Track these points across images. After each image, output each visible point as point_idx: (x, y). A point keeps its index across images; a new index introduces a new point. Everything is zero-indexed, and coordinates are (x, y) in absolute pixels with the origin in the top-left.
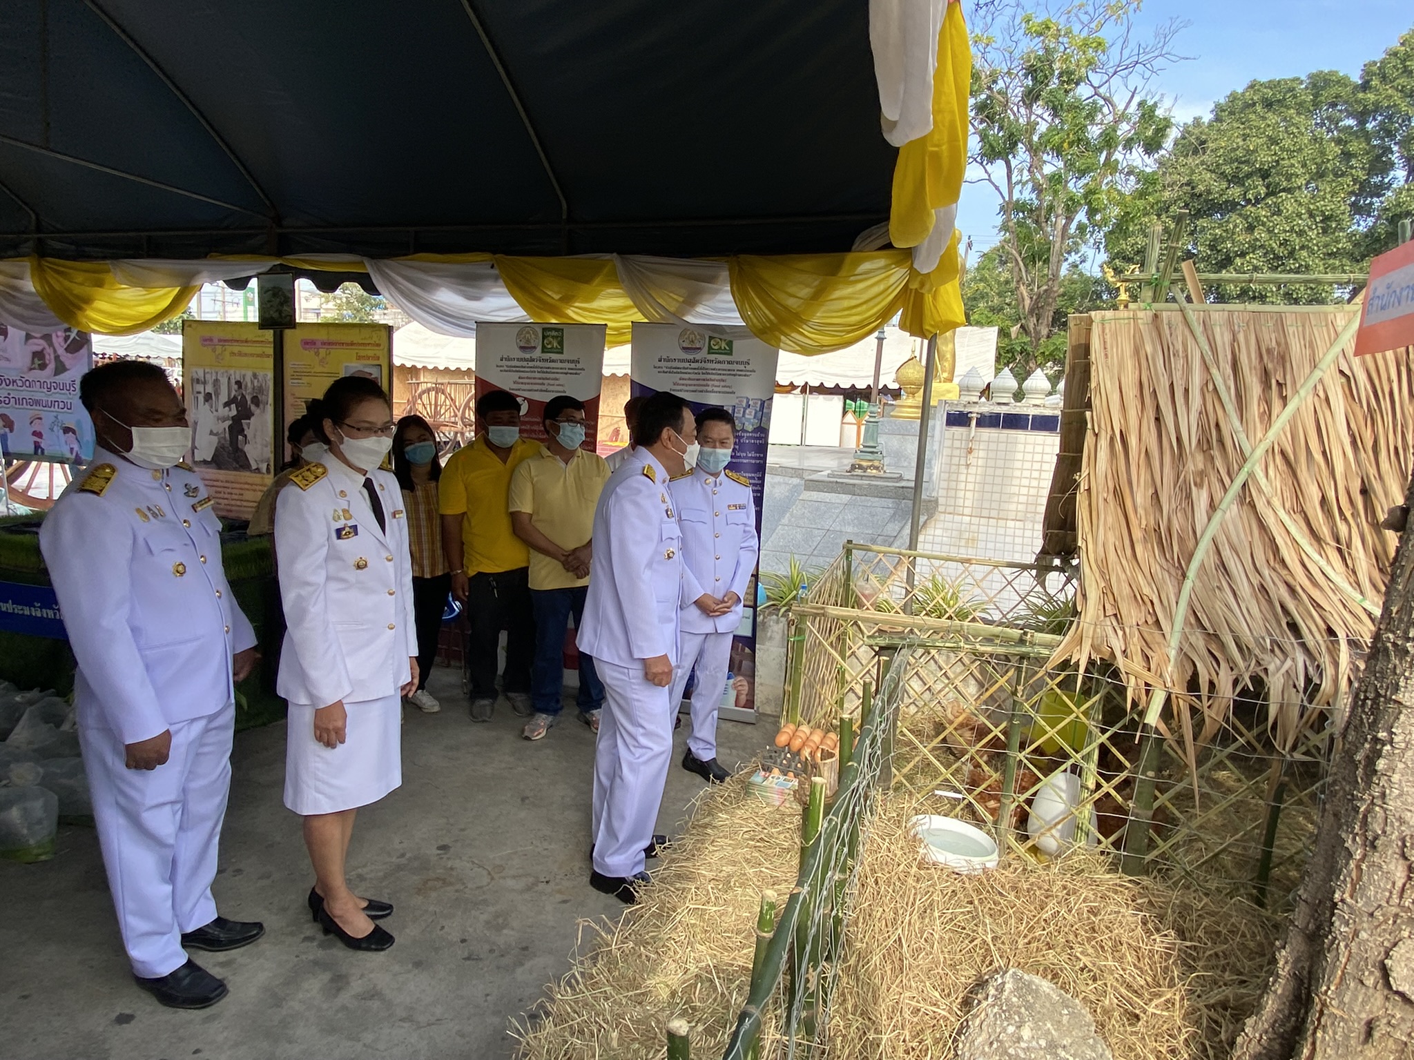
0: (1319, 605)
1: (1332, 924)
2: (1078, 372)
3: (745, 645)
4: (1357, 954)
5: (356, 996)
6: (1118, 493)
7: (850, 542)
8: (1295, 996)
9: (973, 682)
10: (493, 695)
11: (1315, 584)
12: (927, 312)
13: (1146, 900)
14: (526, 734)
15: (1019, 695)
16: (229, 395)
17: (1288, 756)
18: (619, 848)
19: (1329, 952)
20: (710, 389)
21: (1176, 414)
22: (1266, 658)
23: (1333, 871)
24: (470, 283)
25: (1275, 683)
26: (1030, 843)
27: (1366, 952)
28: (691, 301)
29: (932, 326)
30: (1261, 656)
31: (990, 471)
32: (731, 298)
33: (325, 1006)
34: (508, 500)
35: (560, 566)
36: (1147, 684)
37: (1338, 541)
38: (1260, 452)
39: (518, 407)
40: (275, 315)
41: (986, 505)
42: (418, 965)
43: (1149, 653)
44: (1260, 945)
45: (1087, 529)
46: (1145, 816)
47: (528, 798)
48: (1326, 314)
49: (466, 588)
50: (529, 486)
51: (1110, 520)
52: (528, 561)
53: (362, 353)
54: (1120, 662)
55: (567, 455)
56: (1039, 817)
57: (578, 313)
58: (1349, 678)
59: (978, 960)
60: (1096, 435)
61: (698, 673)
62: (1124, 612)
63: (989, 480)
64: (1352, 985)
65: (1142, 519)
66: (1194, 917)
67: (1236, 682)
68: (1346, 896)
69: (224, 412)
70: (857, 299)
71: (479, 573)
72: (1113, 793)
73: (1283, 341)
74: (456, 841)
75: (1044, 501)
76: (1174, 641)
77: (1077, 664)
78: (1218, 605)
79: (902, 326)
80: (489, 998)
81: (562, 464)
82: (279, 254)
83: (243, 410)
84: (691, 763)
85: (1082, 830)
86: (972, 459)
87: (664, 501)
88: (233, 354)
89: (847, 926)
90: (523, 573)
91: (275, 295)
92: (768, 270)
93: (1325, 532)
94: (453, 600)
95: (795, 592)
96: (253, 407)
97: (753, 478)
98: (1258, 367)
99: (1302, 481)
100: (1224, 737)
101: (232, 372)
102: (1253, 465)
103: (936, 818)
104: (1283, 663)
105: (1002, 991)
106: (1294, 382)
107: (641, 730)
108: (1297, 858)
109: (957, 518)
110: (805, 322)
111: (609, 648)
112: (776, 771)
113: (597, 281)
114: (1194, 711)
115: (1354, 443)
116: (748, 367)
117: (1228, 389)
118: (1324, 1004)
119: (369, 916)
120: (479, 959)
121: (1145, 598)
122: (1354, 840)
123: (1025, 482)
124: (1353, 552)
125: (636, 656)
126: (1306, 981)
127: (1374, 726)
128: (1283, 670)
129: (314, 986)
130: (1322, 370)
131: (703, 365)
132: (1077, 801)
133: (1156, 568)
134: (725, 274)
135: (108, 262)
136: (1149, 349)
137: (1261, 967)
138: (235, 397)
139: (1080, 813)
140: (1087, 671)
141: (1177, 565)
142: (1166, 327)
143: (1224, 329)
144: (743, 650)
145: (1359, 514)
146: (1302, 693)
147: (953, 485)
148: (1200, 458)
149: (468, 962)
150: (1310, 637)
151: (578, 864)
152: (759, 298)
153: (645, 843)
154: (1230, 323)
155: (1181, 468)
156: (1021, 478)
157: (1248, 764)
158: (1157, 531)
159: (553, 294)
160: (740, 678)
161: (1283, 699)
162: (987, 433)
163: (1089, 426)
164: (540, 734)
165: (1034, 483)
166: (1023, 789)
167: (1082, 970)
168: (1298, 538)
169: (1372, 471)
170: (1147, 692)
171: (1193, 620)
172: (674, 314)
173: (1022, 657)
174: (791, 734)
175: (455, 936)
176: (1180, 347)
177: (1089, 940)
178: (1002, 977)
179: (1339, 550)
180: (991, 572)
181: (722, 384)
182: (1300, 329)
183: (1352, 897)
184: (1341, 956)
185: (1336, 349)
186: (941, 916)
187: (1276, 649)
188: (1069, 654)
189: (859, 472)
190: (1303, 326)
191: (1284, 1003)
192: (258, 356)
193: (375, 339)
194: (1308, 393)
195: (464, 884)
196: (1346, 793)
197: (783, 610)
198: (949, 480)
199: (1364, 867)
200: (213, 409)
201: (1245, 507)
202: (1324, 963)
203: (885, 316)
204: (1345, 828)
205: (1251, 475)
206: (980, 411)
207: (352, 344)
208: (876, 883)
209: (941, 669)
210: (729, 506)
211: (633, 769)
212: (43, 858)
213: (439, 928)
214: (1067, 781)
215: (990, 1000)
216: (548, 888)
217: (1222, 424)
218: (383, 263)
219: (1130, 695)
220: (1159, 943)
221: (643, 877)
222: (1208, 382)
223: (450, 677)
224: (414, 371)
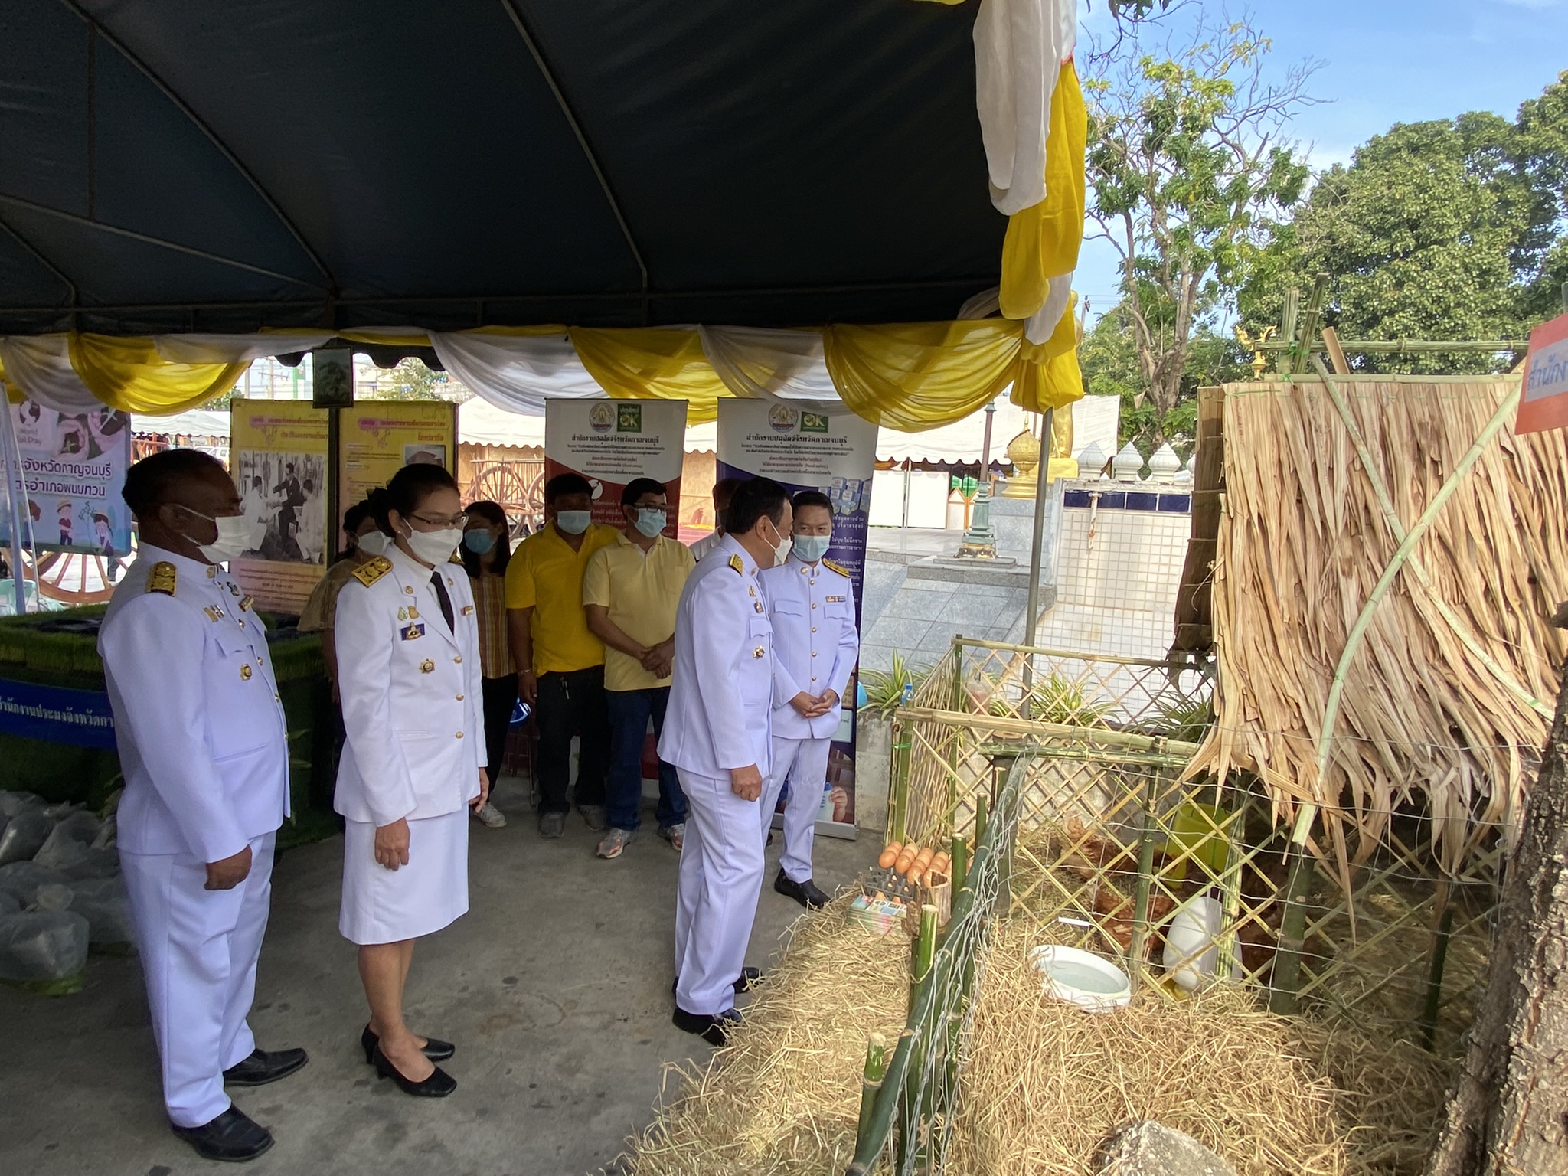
0: (1485, 708)
1: (1508, 1072)
2: (1209, 449)
3: (844, 751)
4: (1537, 1105)
5: (414, 1149)
6: (1257, 583)
7: (959, 636)
8: (1468, 1153)
9: (1100, 793)
10: (564, 808)
11: (1480, 683)
12: (1041, 383)
13: (1299, 1042)
14: (601, 852)
15: (1152, 810)
16: (280, 478)
17: (1455, 879)
18: (706, 982)
19: (1505, 1103)
20: (803, 469)
21: (1319, 494)
22: (1427, 768)
23: (1508, 1012)
24: (542, 358)
25: (1438, 797)
26: (1166, 977)
27: (1547, 1104)
28: (782, 375)
29: (1047, 399)
30: (1421, 765)
31: (1115, 556)
32: (825, 370)
33: (380, 1159)
34: (582, 591)
35: (637, 664)
36: (1294, 798)
37: (1505, 636)
38: (1414, 536)
39: (590, 490)
40: (332, 393)
41: (1110, 593)
42: (482, 1112)
43: (1296, 762)
44: (1429, 1094)
45: (1224, 622)
46: (1295, 946)
47: (603, 924)
48: (1484, 384)
49: (535, 689)
50: (606, 576)
51: (1249, 613)
52: (604, 659)
53: (425, 433)
54: (1264, 772)
55: (647, 543)
56: (1175, 948)
57: (657, 389)
58: (1521, 791)
59: (1110, 1111)
60: (1232, 519)
61: (792, 783)
62: (1267, 715)
63: (1113, 566)
64: (1532, 1140)
65: (1284, 613)
66: (1353, 1062)
67: (1394, 796)
68: (1523, 1039)
69: (275, 497)
70: (963, 371)
71: (550, 673)
72: (1259, 920)
73: (1437, 415)
74: (524, 973)
75: (1176, 590)
76: (1323, 749)
77: (1216, 775)
78: (1372, 707)
79: (1015, 400)
80: (562, 1151)
81: (642, 553)
82: (338, 326)
83: (294, 495)
84: (784, 885)
85: (1224, 962)
86: (1093, 543)
87: (752, 594)
88: (284, 435)
89: (962, 1073)
90: (598, 672)
91: (330, 372)
92: (866, 341)
93: (1490, 625)
94: (521, 703)
95: (899, 693)
96: (306, 493)
97: (851, 567)
98: (1410, 443)
99: (1463, 568)
100: (1382, 857)
101: (283, 454)
102: (1408, 551)
103: (1060, 949)
104: (1446, 773)
105: (1137, 1147)
106: (1451, 460)
107: (729, 849)
108: (1468, 995)
109: (1079, 609)
110: (906, 396)
111: (693, 756)
112: (880, 895)
113: (681, 353)
114: (1347, 827)
115: (1519, 526)
116: (845, 446)
117: (1378, 467)
118: (1501, 1163)
119: (429, 1057)
120: (549, 1107)
121: (1290, 700)
122: (1530, 976)
123: (1154, 568)
124: (1522, 647)
125: (722, 765)
126: (1481, 1137)
127: (1549, 847)
128: (1447, 782)
129: (367, 1136)
130: (1481, 446)
131: (796, 443)
132: (1218, 929)
133: (1301, 667)
134: (819, 345)
135: (152, 337)
136: (1288, 423)
137: (1431, 1119)
138: (286, 482)
139: (1222, 943)
140: (1227, 783)
141: (1324, 663)
142: (1307, 401)
143: (1371, 401)
144: (841, 757)
145: (1527, 605)
146: (1468, 809)
147: (1073, 572)
148: (1347, 544)
149: (538, 1111)
150: (1476, 744)
151: (659, 1000)
152: (856, 369)
153: (735, 976)
154: (1377, 395)
155: (1327, 555)
156: (1149, 564)
157: (1410, 888)
158: (1302, 625)
159: (632, 369)
160: (840, 789)
161: (1448, 815)
162: (1110, 514)
163: (1224, 509)
164: (616, 851)
165: (1164, 570)
166: (1158, 915)
167: (1227, 1122)
168: (1460, 632)
169: (1541, 558)
170: (1295, 807)
171: (1344, 725)
172: (763, 389)
173: (1154, 768)
174: (897, 854)
175: (523, 1081)
176: (1323, 423)
177: (1235, 1088)
178: (1137, 1130)
179: (1507, 646)
180: (1117, 669)
181: (816, 463)
182: (1456, 401)
183: (1529, 1040)
184: (1520, 1108)
185: (1497, 424)
186: (1066, 1062)
187: (1438, 757)
188: (1207, 763)
189: (968, 557)
190: (1459, 398)
191: (1457, 1161)
192: (312, 436)
193: (439, 418)
194: (1466, 472)
195: (532, 1022)
196: (1520, 923)
197: (886, 712)
198: (1068, 566)
199: (1542, 1007)
200: (263, 495)
201: (1399, 598)
202: (1500, 1116)
203: (995, 388)
204: (1520, 962)
205: (1406, 562)
206: (1102, 490)
207: (414, 423)
208: (994, 1023)
209: (1063, 779)
210: (827, 598)
211: (722, 892)
212: (71, 991)
213: (505, 1070)
214: (1208, 907)
215: (1124, 1156)
216: (626, 1027)
217: (1372, 507)
218: (446, 336)
219: (1275, 809)
220: (1314, 1092)
221: (731, 1015)
222: (1354, 459)
223: (518, 787)
224: (478, 449)
